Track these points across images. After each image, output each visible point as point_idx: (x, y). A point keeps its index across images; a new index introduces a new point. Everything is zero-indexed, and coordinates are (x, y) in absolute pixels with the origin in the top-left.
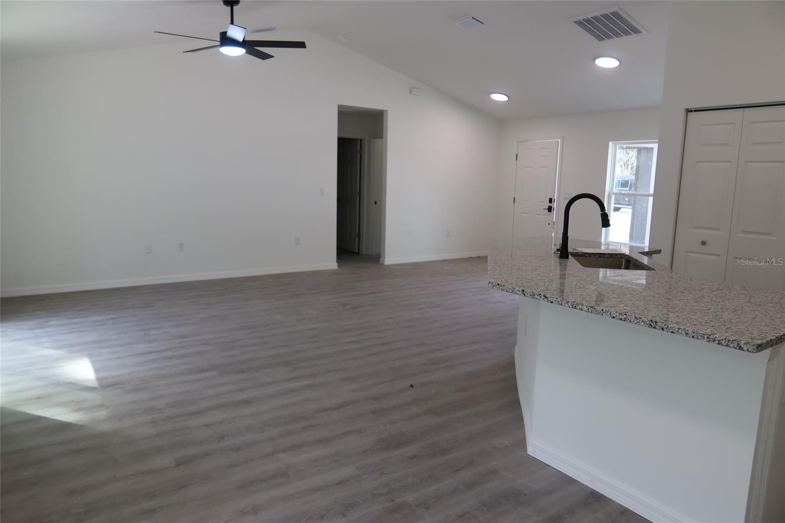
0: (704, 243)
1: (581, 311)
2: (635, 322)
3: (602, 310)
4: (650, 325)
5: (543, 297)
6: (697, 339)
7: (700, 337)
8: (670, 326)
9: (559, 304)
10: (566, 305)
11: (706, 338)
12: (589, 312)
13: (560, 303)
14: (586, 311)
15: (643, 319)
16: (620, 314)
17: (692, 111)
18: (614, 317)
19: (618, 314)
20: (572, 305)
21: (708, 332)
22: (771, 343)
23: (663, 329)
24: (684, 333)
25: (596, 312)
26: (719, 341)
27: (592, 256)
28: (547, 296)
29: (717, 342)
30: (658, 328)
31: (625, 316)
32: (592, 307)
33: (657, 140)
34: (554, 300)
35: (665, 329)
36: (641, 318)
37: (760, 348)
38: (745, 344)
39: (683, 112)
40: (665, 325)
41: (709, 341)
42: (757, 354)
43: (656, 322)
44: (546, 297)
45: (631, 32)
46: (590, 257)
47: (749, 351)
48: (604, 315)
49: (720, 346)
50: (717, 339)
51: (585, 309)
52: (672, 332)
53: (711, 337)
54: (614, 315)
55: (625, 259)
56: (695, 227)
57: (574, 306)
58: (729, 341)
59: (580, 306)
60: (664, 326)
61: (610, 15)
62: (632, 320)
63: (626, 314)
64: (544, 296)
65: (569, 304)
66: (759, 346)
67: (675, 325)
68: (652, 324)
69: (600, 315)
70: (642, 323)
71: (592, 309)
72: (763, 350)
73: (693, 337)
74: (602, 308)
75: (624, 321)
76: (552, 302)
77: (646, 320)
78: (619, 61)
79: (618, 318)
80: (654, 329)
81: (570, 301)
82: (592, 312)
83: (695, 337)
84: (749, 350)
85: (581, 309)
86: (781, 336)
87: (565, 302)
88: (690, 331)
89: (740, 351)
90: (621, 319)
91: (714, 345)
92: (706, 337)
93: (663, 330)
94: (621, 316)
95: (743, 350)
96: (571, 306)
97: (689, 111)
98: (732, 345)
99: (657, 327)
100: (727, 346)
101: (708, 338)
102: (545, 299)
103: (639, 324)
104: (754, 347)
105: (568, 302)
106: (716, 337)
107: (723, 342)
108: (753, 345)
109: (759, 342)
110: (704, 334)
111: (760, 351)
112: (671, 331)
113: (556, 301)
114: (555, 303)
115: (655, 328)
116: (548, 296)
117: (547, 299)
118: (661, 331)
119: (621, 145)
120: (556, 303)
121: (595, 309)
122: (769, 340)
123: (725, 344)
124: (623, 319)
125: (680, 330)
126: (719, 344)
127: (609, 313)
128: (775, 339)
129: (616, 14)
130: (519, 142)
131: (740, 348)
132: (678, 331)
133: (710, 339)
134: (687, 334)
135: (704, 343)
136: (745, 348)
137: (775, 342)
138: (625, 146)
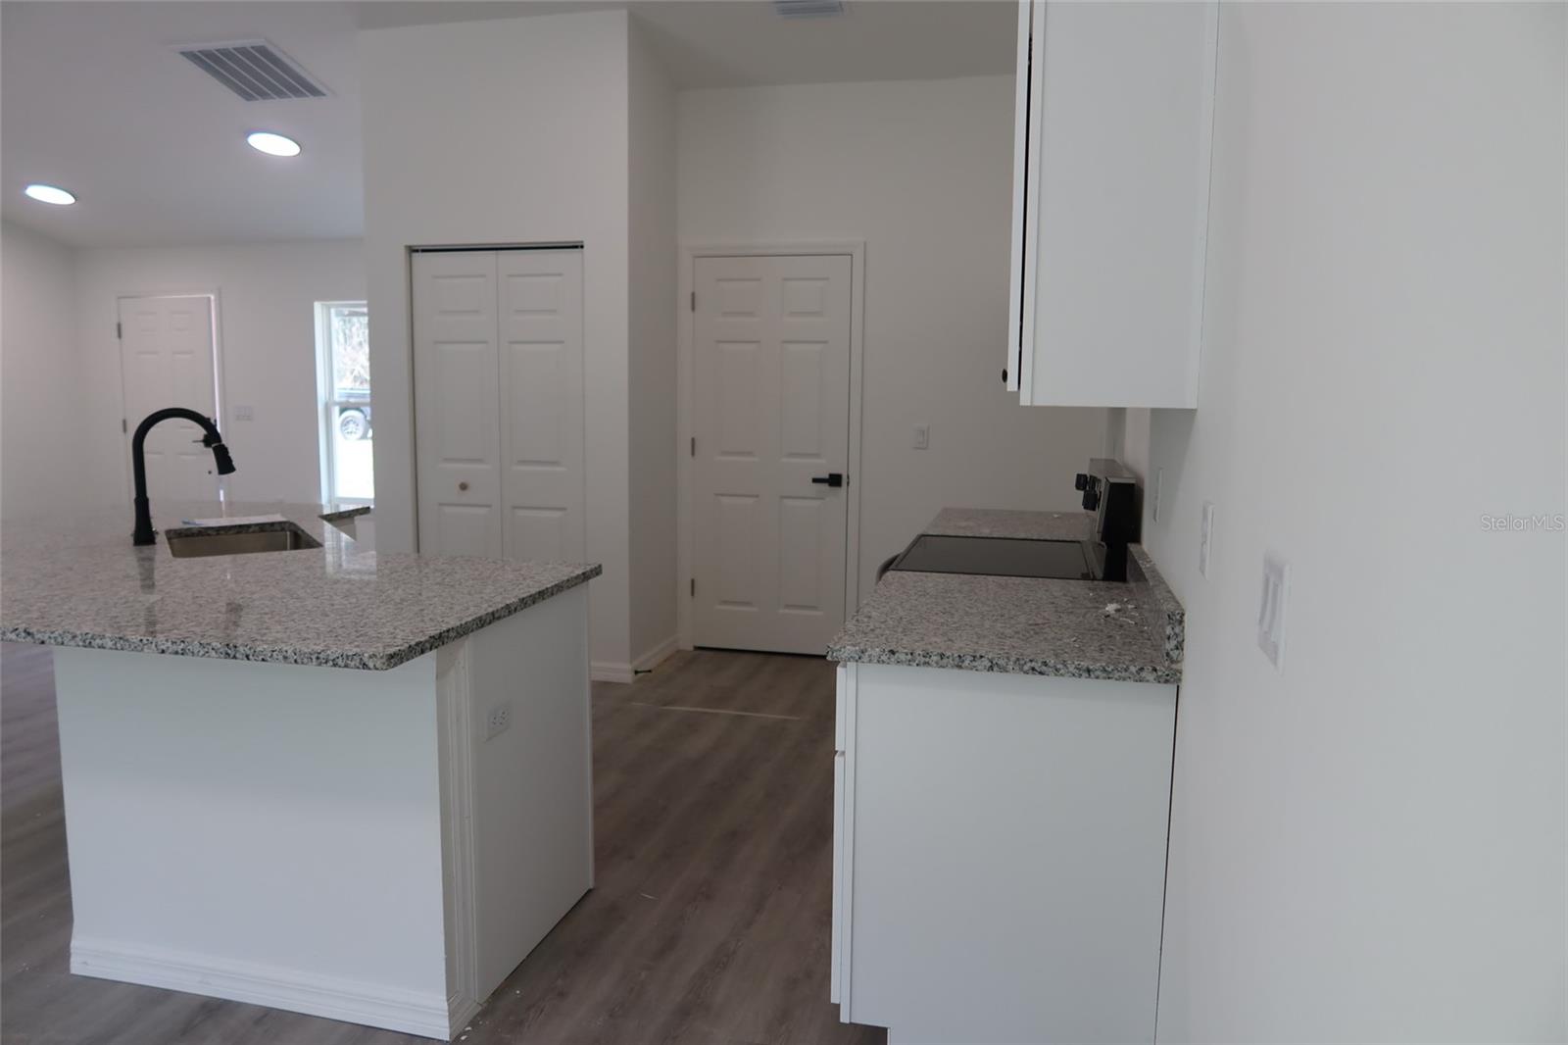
0: (464, 487)
1: (102, 650)
2: (200, 654)
3: (141, 640)
4: (227, 654)
5: (23, 634)
6: (303, 663)
7: (305, 660)
8: (258, 649)
9: (57, 644)
10: (72, 643)
11: (314, 660)
12: (117, 649)
13: (60, 640)
14: (111, 648)
15: (214, 644)
16: (173, 643)
17: (417, 251)
18: (163, 652)
19: (169, 644)
20: (84, 641)
21: (319, 648)
22: (419, 649)
23: (247, 657)
24: (281, 657)
25: (130, 645)
26: (334, 660)
27: (222, 532)
28: (31, 631)
29: (331, 663)
30: (241, 657)
31: (182, 644)
32: (120, 638)
33: (365, 302)
34: (46, 638)
35: (251, 657)
36: (209, 644)
37: (395, 659)
38: (370, 657)
39: (402, 253)
40: (250, 649)
41: (320, 664)
42: (391, 670)
43: (236, 647)
44: (29, 634)
45: (303, 90)
46: (218, 534)
47: (377, 669)
48: (146, 650)
49: (337, 668)
50: (331, 658)
51: (110, 644)
52: (263, 660)
53: (321, 656)
54: (164, 647)
55: (290, 531)
56: (447, 460)
57: (88, 642)
58: (347, 656)
59: (98, 641)
60: (248, 652)
61: (252, 50)
62: (196, 652)
63: (183, 642)
64: (25, 631)
65: (77, 639)
66: (391, 656)
67: (265, 647)
68: (229, 651)
69: (138, 651)
70: (213, 653)
71: (122, 642)
72: (402, 662)
73: (296, 661)
74: (139, 638)
75: (183, 654)
76: (43, 642)
77: (219, 646)
78: (299, 145)
79: (170, 650)
80: (234, 660)
81: (78, 633)
82: (122, 649)
83: (299, 661)
84: (377, 666)
85: (102, 647)
86: (441, 633)
87: (70, 636)
88: (289, 652)
89: (365, 671)
90: (177, 653)
91: (326, 669)
92: (314, 657)
93: (248, 659)
94: (175, 647)
95: (369, 669)
96: (81, 644)
97: (412, 250)
98: (353, 664)
99: (237, 655)
100: (346, 666)
101: (318, 658)
102: (29, 638)
103: (209, 656)
104: (384, 660)
105: (74, 637)
106: (328, 655)
107: (340, 661)
108: (382, 658)
109: (391, 650)
110: (311, 654)
111: (395, 665)
112: (260, 658)
113: (50, 638)
114: (50, 643)
115: (235, 657)
116: (33, 630)
117: (33, 637)
118: (246, 662)
119: (341, 309)
120: (52, 641)
121: (127, 640)
122: (413, 643)
123: (343, 664)
124: (180, 652)
125: (274, 653)
126: (335, 665)
127: (154, 645)
128: (426, 641)
129: (263, 51)
130: (119, 298)
131: (365, 666)
132: (272, 655)
133: (321, 659)
134: (285, 658)
135: (312, 668)
136: (371, 665)
137: (428, 645)
138: (346, 311)
